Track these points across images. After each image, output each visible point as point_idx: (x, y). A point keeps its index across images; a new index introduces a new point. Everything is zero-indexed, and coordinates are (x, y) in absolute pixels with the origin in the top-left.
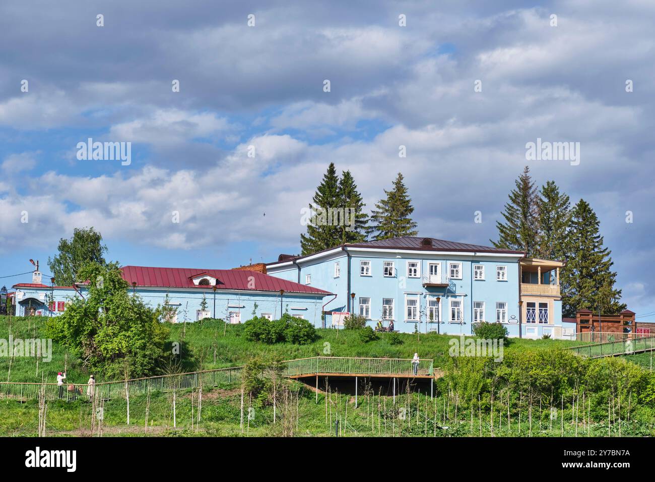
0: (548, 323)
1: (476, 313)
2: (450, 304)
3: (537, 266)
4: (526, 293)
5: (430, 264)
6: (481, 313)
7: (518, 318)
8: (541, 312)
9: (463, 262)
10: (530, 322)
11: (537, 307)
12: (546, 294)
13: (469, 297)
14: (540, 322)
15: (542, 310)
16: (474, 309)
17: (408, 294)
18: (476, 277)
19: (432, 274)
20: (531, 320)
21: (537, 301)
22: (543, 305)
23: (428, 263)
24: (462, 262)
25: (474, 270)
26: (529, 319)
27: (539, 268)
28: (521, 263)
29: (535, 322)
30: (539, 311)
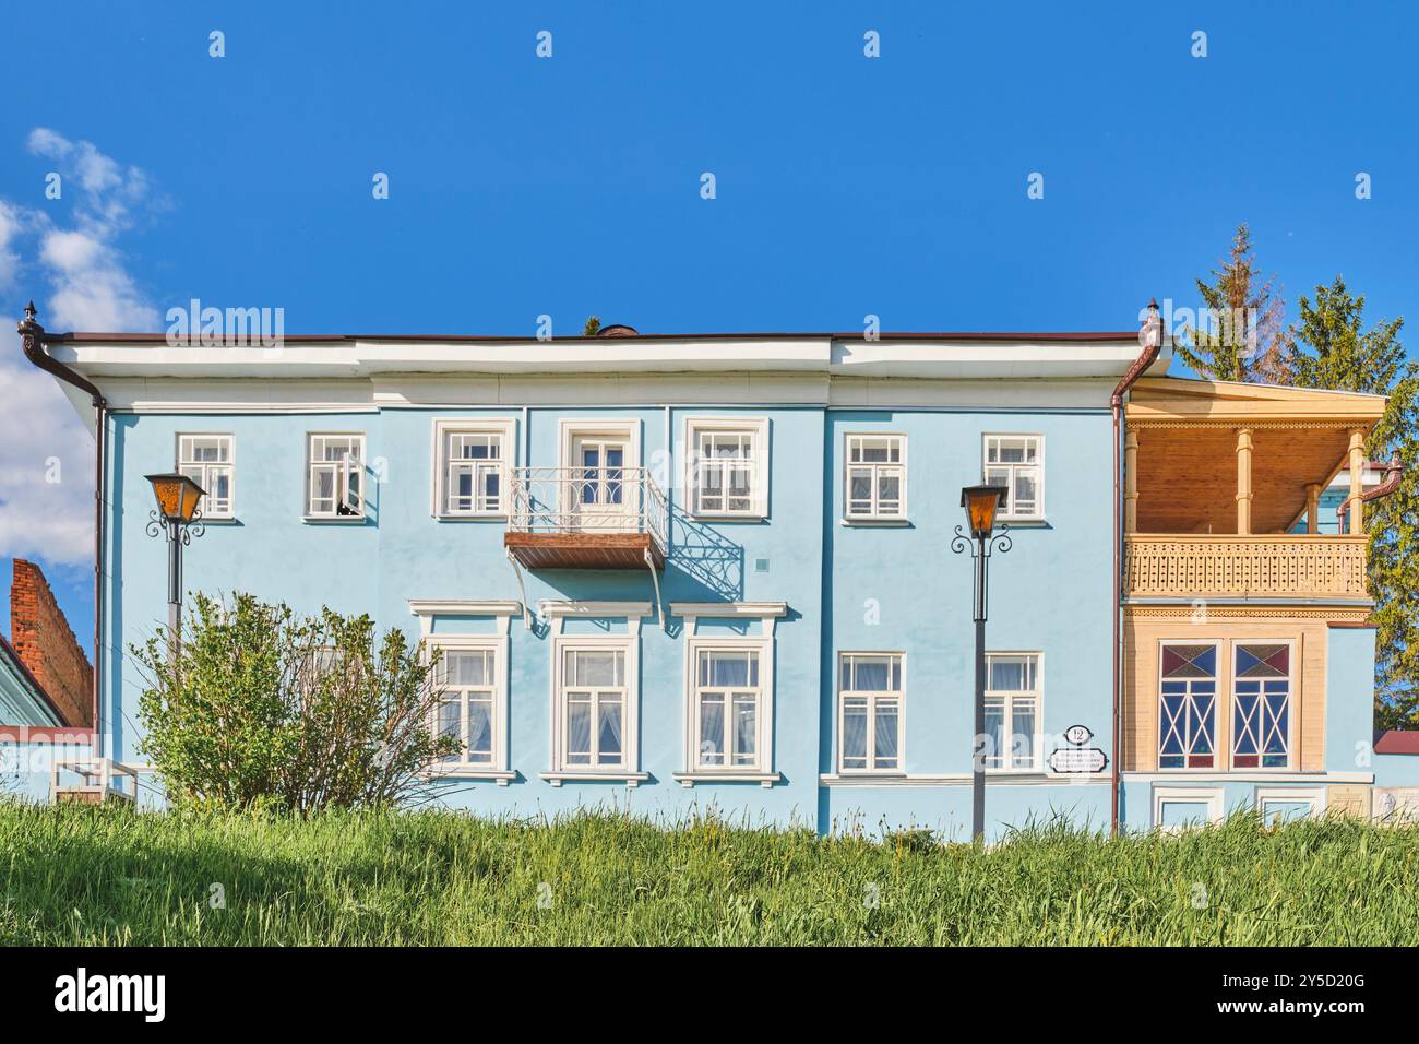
0: (1291, 765)
1: (856, 720)
2: (687, 670)
3: (1232, 429)
4: (1157, 593)
5: (575, 435)
6: (887, 720)
7: (1105, 739)
8: (1247, 703)
9: (774, 415)
10: (1178, 762)
11: (1225, 676)
12: (1282, 591)
13: (808, 630)
14: (1239, 762)
15: (1254, 687)
16: (840, 697)
17: (436, 616)
18: (856, 508)
19: (588, 496)
20: (1187, 752)
21: (1226, 637)
22: (1265, 661)
23: (557, 429)
24: (765, 416)
25: (844, 468)
26: (1173, 746)
27: (1244, 440)
28: (1135, 410)
29: (1208, 762)
30: (1234, 696)
